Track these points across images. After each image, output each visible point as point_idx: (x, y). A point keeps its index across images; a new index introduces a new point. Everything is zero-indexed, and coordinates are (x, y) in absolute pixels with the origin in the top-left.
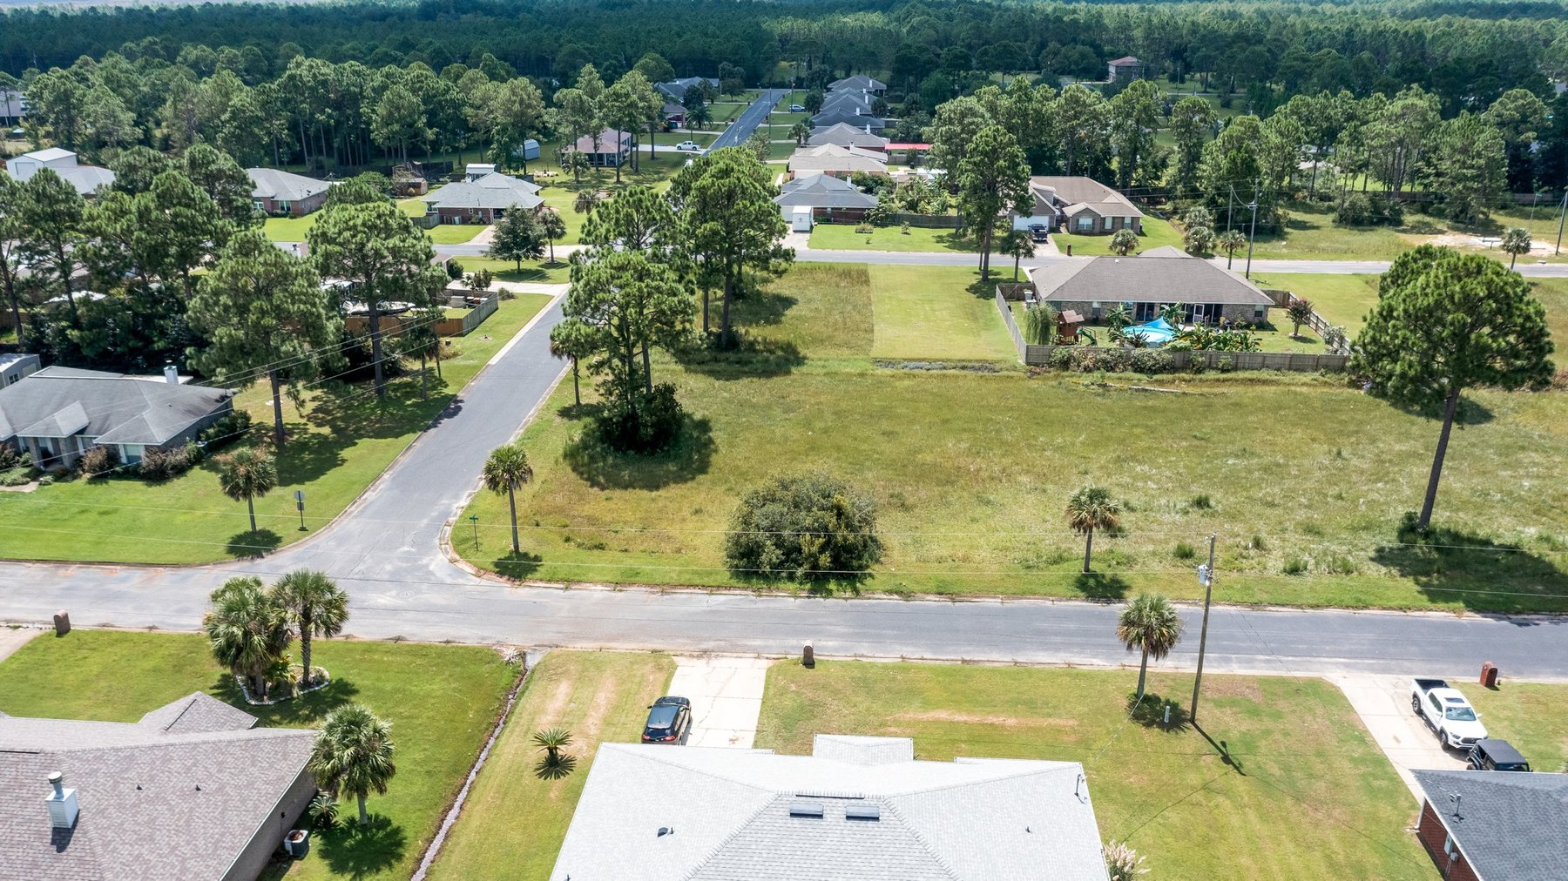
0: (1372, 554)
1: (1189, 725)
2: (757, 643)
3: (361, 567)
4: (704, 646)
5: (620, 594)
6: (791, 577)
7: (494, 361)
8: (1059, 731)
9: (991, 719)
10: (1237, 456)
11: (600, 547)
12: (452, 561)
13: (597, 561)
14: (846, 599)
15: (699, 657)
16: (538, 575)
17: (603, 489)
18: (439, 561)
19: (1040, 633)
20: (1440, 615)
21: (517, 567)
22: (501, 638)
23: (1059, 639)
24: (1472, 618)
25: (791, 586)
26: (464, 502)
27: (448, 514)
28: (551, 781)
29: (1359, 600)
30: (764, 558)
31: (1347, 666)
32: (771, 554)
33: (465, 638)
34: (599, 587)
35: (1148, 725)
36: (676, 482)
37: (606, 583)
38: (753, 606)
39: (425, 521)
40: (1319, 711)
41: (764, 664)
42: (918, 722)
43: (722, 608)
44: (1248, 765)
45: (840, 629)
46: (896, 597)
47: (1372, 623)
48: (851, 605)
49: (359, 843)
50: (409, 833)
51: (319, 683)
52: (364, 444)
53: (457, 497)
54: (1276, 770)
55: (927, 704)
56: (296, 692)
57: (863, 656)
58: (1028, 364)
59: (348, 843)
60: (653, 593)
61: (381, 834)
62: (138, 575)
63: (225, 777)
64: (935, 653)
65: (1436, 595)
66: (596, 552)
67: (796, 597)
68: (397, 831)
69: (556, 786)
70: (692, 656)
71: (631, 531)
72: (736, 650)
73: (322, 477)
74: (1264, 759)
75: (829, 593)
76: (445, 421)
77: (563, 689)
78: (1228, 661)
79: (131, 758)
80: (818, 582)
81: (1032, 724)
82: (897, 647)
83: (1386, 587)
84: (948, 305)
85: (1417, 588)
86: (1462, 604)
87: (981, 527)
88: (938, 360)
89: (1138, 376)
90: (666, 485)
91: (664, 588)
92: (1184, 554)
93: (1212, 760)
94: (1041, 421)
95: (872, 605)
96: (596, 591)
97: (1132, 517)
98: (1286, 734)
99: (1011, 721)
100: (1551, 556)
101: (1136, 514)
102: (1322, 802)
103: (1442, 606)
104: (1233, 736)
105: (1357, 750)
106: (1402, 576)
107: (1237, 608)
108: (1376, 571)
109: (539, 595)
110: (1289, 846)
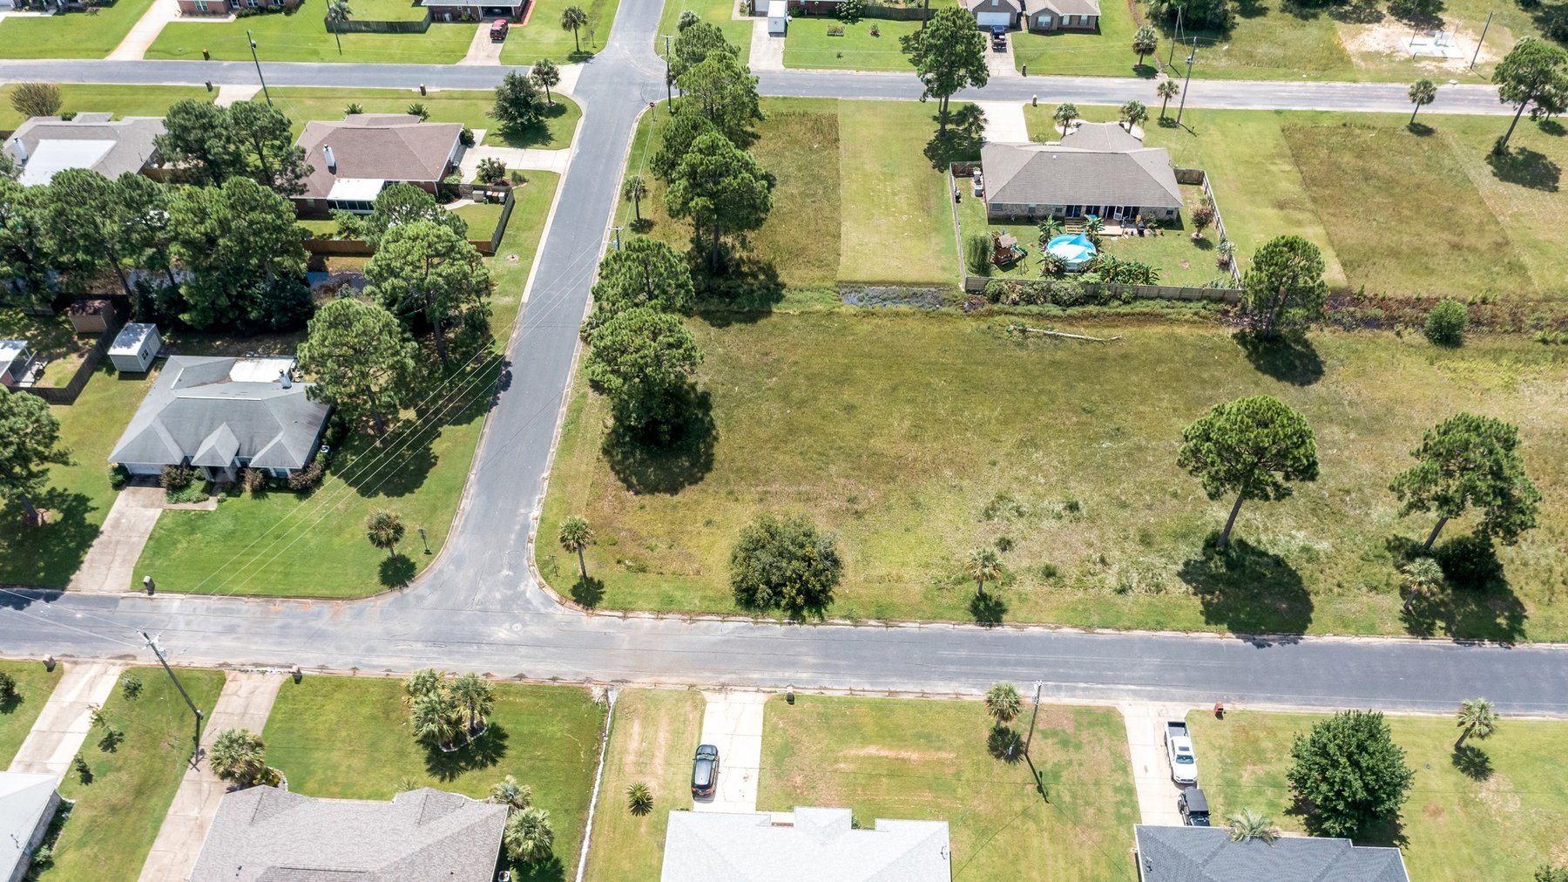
0: (1180, 567)
1: (1023, 756)
2: (756, 676)
3: (478, 597)
4: (725, 678)
5: (662, 622)
6: (778, 605)
7: (525, 298)
8: (941, 763)
9: (903, 754)
10: (1111, 438)
11: (643, 570)
12: (541, 586)
13: (643, 584)
14: (815, 625)
15: (720, 691)
16: (604, 604)
17: (637, 493)
18: (531, 584)
19: (943, 661)
20: (1210, 636)
21: (587, 593)
22: (587, 672)
23: (952, 668)
24: (1231, 639)
25: (778, 613)
26: (536, 512)
27: (526, 527)
28: (640, 817)
29: (1159, 623)
30: (759, 595)
31: (1135, 693)
32: (763, 591)
33: (565, 674)
34: (647, 615)
35: (998, 757)
36: (690, 484)
37: (651, 611)
38: (754, 635)
39: (513, 536)
40: (1106, 741)
41: (762, 698)
42: (858, 757)
43: (732, 637)
44: (1052, 793)
45: (811, 660)
46: (848, 622)
47: (1163, 645)
48: (819, 632)
49: (538, 872)
50: (564, 862)
51: (481, 729)
52: (446, 430)
53: (529, 505)
54: (1067, 799)
55: (866, 740)
56: (470, 739)
57: (825, 688)
58: (968, 291)
59: (533, 873)
60: (684, 621)
61: (549, 865)
62: (326, 608)
63: (462, 859)
64: (872, 684)
65: (1213, 615)
66: (641, 575)
67: (781, 624)
68: (557, 861)
69: (645, 820)
70: (715, 690)
71: (663, 547)
72: (744, 684)
73: (425, 482)
74: (1060, 790)
75: (803, 621)
76: (502, 395)
77: (636, 728)
78: (1058, 688)
79: (412, 862)
80: (795, 613)
81: (927, 758)
82: (848, 679)
83: (1181, 607)
84: (907, 181)
85: (1201, 608)
86: (1226, 626)
87: (911, 538)
88: (893, 283)
89: (1055, 310)
90: (683, 486)
91: (692, 615)
92: (1050, 573)
93: (1031, 789)
94: (970, 386)
95: (833, 632)
96: (644, 620)
97: (1020, 524)
98: (1081, 765)
99: (915, 756)
100: (1306, 571)
101: (1024, 520)
102: (1088, 826)
103: (1213, 627)
104: (1049, 766)
105: (1119, 779)
106: (1195, 594)
107: (1076, 630)
108: (1179, 589)
109: (607, 625)
110: (1062, 863)
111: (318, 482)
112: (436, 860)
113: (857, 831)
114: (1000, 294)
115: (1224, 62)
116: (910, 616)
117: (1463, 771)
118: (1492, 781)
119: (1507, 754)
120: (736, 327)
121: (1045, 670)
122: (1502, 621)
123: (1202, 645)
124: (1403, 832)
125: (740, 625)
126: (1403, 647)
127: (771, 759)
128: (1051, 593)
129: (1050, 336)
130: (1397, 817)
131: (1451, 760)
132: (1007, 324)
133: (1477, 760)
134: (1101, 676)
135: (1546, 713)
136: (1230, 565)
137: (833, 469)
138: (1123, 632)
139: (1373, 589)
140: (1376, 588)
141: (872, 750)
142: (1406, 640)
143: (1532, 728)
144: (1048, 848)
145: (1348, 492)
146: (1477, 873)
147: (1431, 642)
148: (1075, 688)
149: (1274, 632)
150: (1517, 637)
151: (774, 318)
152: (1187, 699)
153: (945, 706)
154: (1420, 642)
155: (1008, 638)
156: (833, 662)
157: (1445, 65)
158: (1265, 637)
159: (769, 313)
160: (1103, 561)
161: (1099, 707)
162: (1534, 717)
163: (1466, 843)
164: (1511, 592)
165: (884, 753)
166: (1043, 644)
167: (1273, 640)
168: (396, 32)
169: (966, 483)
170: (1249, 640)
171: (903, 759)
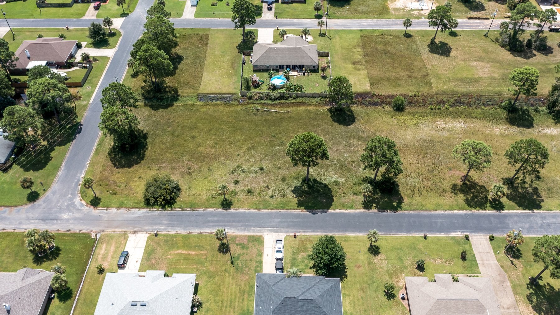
0: (293, 189)
1: (229, 252)
2: (146, 228)
3: (59, 204)
4: (136, 229)
5: (119, 211)
6: (157, 205)
7: (91, 102)
8: (202, 255)
9: (190, 252)
10: (279, 145)
11: (115, 194)
12: (81, 200)
13: (115, 199)
14: (169, 211)
15: (134, 233)
16: (100, 205)
17: (117, 168)
18: (78, 200)
19: (209, 222)
20: (298, 211)
21: (95, 202)
22: (91, 228)
23: (211, 224)
24: (305, 212)
25: (157, 207)
26: (83, 175)
27: (79, 180)
28: (100, 275)
29: (282, 207)
30: (150, 201)
31: (270, 231)
32: (152, 200)
33: (84, 229)
34: (114, 209)
35: (220, 252)
36: (136, 164)
37: (116, 207)
38: (148, 214)
39: (74, 184)
40: (257, 246)
41: (147, 235)
42: (175, 254)
43: (141, 215)
44: (236, 264)
45: (166, 222)
46: (180, 209)
47: (282, 214)
48: (170, 213)
49: (64, 294)
50: (73, 290)
51: (53, 248)
52: (57, 148)
53: (81, 173)
54: (240, 265)
55: (178, 248)
56: (48, 251)
57: (169, 232)
58: (242, 96)
59: (62, 294)
60: (126, 210)
61: (68, 291)
62: (8, 209)
63: (35, 290)
64: (184, 230)
65: (300, 204)
66: (114, 196)
67: (158, 211)
68: (71, 290)
69: (101, 276)
70: (132, 233)
71: (123, 186)
72: (142, 231)
73: (47, 166)
74: (239, 263)
75: (165, 209)
76: (78, 136)
77: (104, 246)
78: (245, 230)
79: (17, 292)
80: (163, 207)
81: (198, 253)
82: (176, 228)
83: (290, 202)
84: (229, 58)
85: (297, 202)
86: (304, 208)
87: (206, 181)
88: (217, 94)
89: (269, 102)
90: (133, 165)
91: (129, 208)
92: (249, 191)
93: (229, 262)
94: (236, 128)
95: (175, 213)
96: (113, 210)
97: (243, 175)
98: (247, 254)
99: (193, 253)
100: (334, 188)
101: (244, 174)
102: (245, 274)
103: (299, 208)
104: (236, 255)
105: (258, 258)
106: (296, 197)
107: (255, 210)
108: (291, 196)
109: (100, 213)
110: (234, 286)
111: (10, 167)
112: (26, 291)
113: (165, 278)
114: (251, 96)
115: (346, 12)
116: (201, 207)
117: (371, 253)
118: (379, 257)
119: (386, 247)
120: (161, 110)
121: (241, 224)
122: (395, 204)
123: (295, 214)
124: (346, 274)
125: (144, 212)
126: (361, 213)
127: (146, 255)
128: (249, 198)
129: (266, 111)
130: (346, 268)
131: (368, 250)
132: (252, 107)
133: (376, 249)
134: (260, 225)
135: (403, 233)
136: (309, 187)
137: (184, 158)
138: (270, 211)
139: (355, 194)
140: (356, 194)
141: (180, 251)
142: (362, 211)
143: (397, 238)
144: (231, 281)
145: (354, 162)
146: (368, 286)
147: (370, 211)
148: (250, 229)
149: (319, 209)
150: (399, 209)
151: (174, 107)
152: (286, 232)
153: (206, 236)
154: (367, 211)
155: (232, 213)
156: (173, 223)
157: (422, 12)
158: (316, 211)
159: (172, 105)
160: (268, 187)
161: (256, 236)
162: (398, 235)
163: (366, 276)
164: (400, 194)
165: (184, 252)
166: (243, 215)
167: (319, 212)
168: (61, 7)
169: (228, 162)
170: (311, 212)
171: (189, 254)
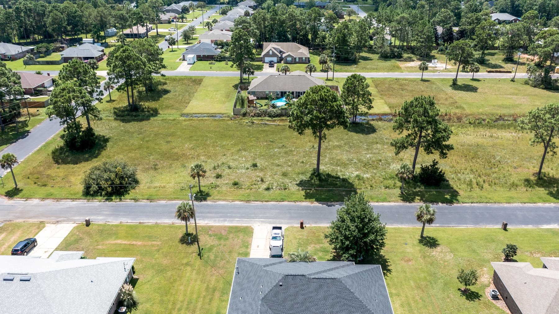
0: (298, 182)
1: (196, 243)
2: (76, 218)
4: (59, 220)
5: (43, 202)
6: (101, 195)
8: (153, 245)
9: (134, 243)
10: (279, 148)
11: (45, 185)
13: (41, 190)
14: (116, 202)
15: (55, 223)
16: (18, 196)
17: (59, 164)
20: (306, 203)
21: (13, 193)
24: (316, 204)
25: (100, 198)
29: (282, 199)
31: (262, 222)
34: (37, 200)
35: (183, 243)
36: (85, 161)
37: (40, 198)
38: (84, 206)
40: (241, 237)
41: (74, 225)
42: (110, 244)
43: (73, 206)
44: (205, 256)
45: (107, 213)
46: (133, 201)
47: (281, 206)
48: (117, 204)
54: (212, 258)
55: (117, 238)
57: (108, 222)
58: (234, 114)
60: (54, 201)
64: (132, 220)
65: (308, 196)
66: (43, 187)
67: (100, 202)
70: (53, 223)
71: (59, 179)
72: (68, 221)
74: (210, 255)
75: (111, 200)
76: (20, 140)
77: (3, 236)
78: (225, 221)
80: (109, 196)
81: (146, 244)
82: (121, 218)
83: (294, 194)
84: (223, 92)
85: (304, 194)
86: (314, 200)
87: (176, 175)
88: (205, 114)
89: (270, 119)
90: (82, 162)
91: (58, 199)
92: (235, 184)
93: (195, 255)
94: (223, 136)
95: (123, 204)
96: (35, 201)
97: (227, 171)
98: (225, 245)
99: (140, 243)
100: (356, 183)
101: (231, 170)
102: (219, 268)
103: (308, 200)
104: (207, 246)
105: (243, 250)
106: (302, 190)
107: (241, 202)
108: (294, 188)
109: (15, 203)
110: (199, 282)
113: (81, 260)
114: (246, 113)
115: (354, 69)
116: (163, 199)
117: (424, 245)
118: (439, 249)
119: (447, 239)
120: (133, 123)
121: (221, 215)
122: (448, 197)
123: (301, 206)
124: (389, 268)
125: (80, 203)
126: (399, 206)
127: (64, 245)
128: (234, 190)
129: (263, 124)
130: (387, 262)
131: (418, 241)
132: (246, 120)
133: (431, 241)
134: (249, 216)
135: (468, 226)
136: (320, 180)
137: (152, 157)
138: (264, 203)
139: (386, 187)
140: (388, 187)
141: (119, 241)
142: (401, 204)
143: (461, 230)
144: (194, 276)
145: (380, 161)
146: (428, 283)
147: (413, 204)
148: (233, 220)
149: (337, 201)
150: (454, 201)
151: (150, 121)
152: (288, 223)
153: (165, 227)
154: (408, 204)
155: (208, 205)
156: (117, 213)
157: (436, 69)
158: (333, 203)
159: (149, 119)
160: (262, 180)
161: (242, 226)
162: (463, 227)
163: (424, 272)
164: (452, 188)
165: (124, 242)
166: (223, 206)
167: (337, 204)
169: (210, 160)
170: (324, 204)
171: (133, 245)
